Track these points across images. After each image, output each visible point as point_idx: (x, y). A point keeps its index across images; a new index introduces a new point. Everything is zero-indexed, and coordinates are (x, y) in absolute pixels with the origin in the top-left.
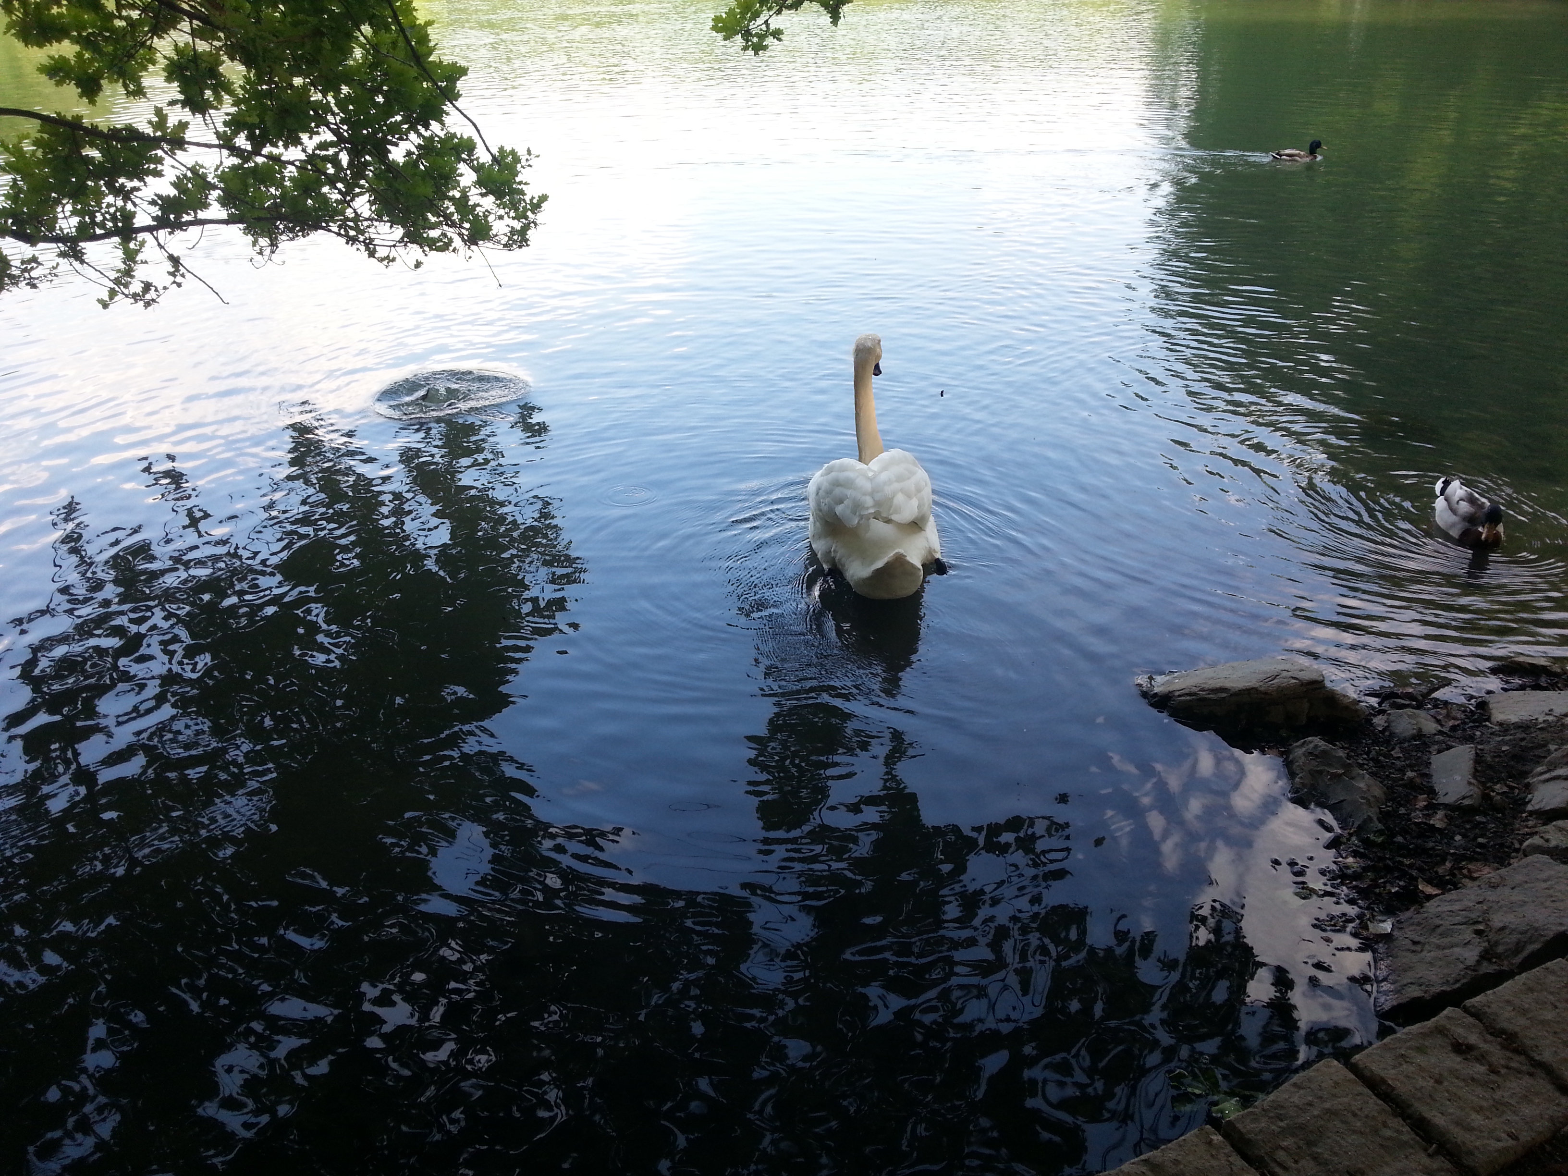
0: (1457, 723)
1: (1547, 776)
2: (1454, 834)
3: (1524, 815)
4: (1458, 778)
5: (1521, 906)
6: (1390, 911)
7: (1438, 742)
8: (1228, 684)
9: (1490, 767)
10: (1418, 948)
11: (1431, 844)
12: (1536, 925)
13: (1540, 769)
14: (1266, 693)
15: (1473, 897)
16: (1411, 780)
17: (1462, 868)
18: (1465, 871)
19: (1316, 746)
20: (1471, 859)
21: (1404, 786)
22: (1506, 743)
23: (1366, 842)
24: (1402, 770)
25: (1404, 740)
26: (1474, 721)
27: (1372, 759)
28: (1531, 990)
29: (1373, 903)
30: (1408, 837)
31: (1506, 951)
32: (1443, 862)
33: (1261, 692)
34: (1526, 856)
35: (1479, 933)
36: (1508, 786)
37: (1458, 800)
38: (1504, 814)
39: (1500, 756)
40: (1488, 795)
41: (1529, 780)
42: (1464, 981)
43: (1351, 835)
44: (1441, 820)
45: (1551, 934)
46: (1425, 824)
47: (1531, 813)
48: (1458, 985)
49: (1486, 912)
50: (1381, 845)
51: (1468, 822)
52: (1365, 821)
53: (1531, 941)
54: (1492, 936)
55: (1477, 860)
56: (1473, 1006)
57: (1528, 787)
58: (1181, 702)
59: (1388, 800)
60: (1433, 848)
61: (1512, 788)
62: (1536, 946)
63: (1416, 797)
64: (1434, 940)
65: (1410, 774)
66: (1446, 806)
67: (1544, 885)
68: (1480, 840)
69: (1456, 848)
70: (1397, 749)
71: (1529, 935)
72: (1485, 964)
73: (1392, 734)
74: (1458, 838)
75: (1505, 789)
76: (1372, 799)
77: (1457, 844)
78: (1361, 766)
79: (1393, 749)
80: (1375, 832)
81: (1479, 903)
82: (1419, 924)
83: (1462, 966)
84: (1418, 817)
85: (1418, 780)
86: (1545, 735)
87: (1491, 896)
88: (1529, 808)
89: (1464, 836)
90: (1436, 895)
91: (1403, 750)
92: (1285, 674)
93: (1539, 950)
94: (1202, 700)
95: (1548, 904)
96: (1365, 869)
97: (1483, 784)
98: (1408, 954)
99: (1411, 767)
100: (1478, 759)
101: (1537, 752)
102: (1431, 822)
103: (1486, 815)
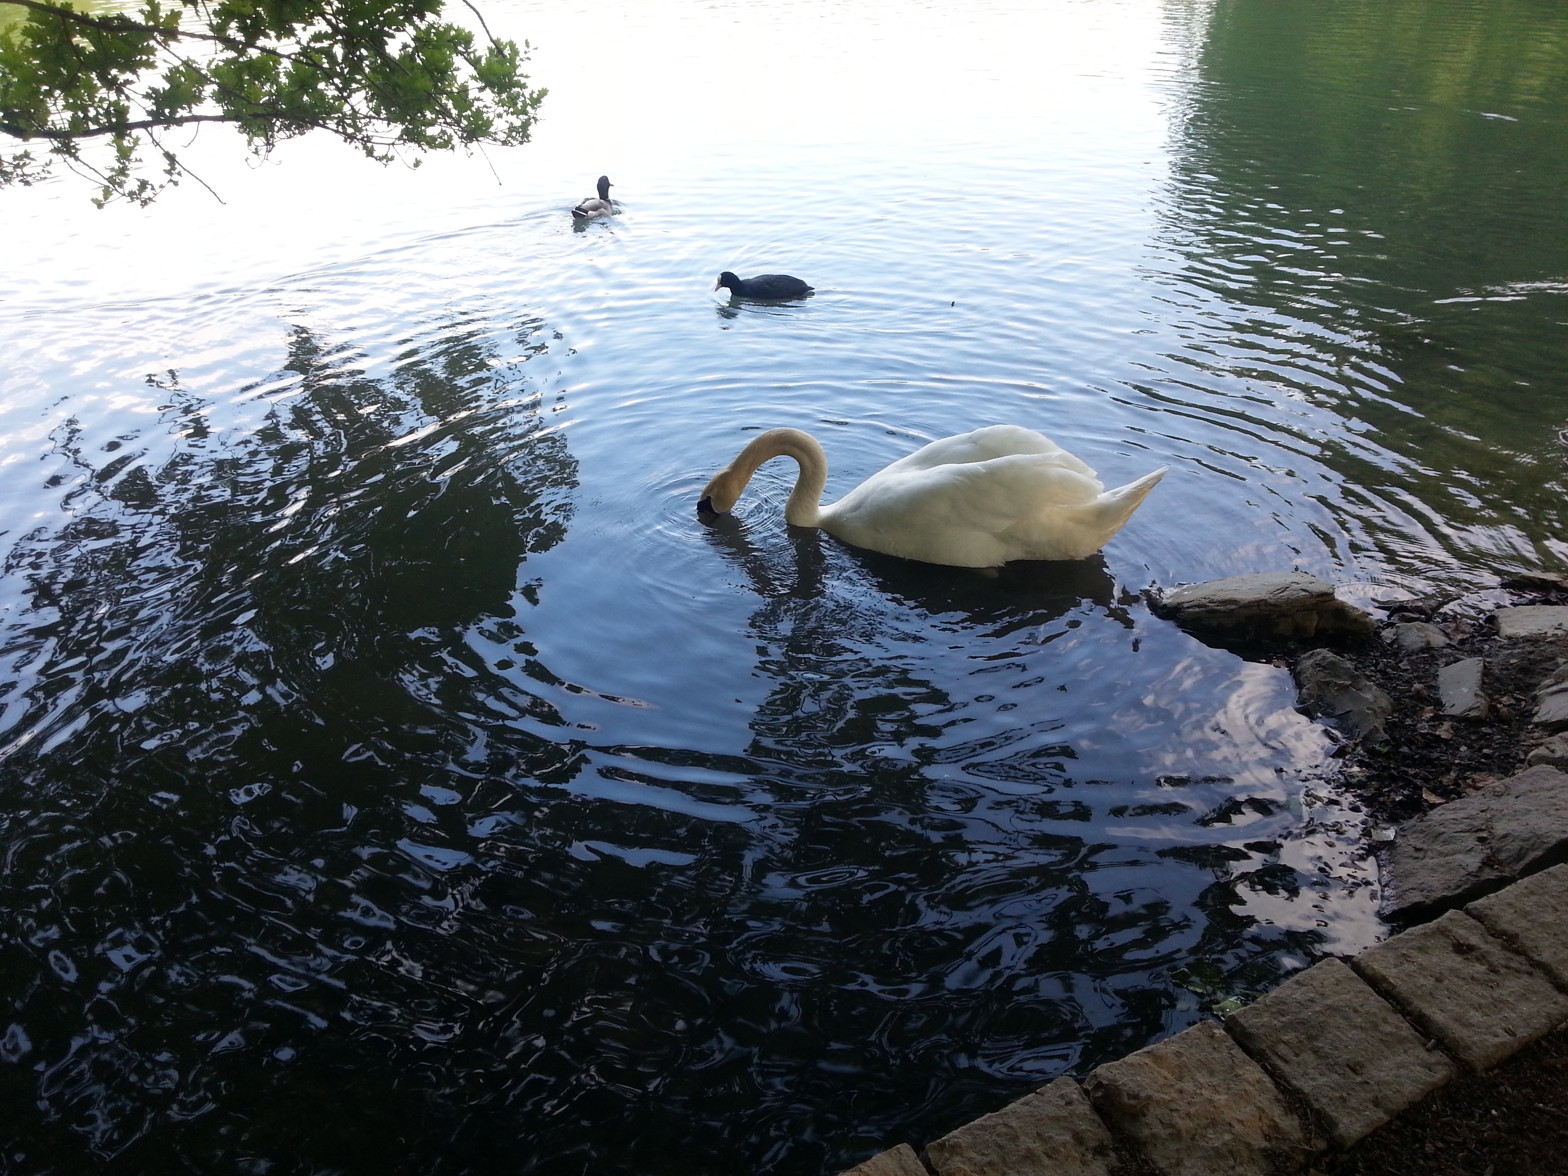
0: (1465, 636)
1: (1555, 688)
2: (1460, 744)
3: (1530, 727)
4: (1465, 690)
5: (1526, 814)
6: (1393, 819)
7: (1445, 655)
8: (1237, 596)
9: (1498, 679)
10: (1420, 855)
11: (1436, 755)
12: (1538, 832)
13: (1547, 682)
14: (1275, 605)
15: (1478, 807)
16: (1418, 692)
17: (1467, 778)
18: (1469, 781)
19: (1324, 658)
20: (1476, 769)
21: (1411, 697)
22: (1512, 656)
23: (1372, 753)
24: (1409, 682)
25: (1413, 652)
26: (1483, 635)
27: (1380, 671)
28: (1532, 893)
29: (1377, 811)
30: (1413, 747)
31: (1508, 857)
32: (1448, 771)
33: (1270, 604)
34: (1531, 766)
35: (1481, 840)
36: (1515, 698)
37: (1465, 711)
38: (1509, 726)
39: (1507, 669)
40: (1495, 707)
41: (1537, 692)
42: (1467, 886)
43: (1356, 745)
44: (1447, 731)
45: (1554, 841)
46: (1431, 734)
47: (1537, 725)
48: (1457, 892)
49: (1489, 820)
50: (1387, 756)
51: (1473, 733)
52: (1371, 732)
53: (1532, 848)
54: (1495, 844)
55: (1481, 770)
56: (1476, 908)
57: (1535, 700)
58: (1191, 613)
59: (1394, 711)
60: (1438, 759)
61: (1519, 700)
62: (1539, 853)
63: (1422, 709)
64: (1438, 847)
65: (1417, 686)
66: (1452, 717)
67: (1550, 794)
68: (1485, 751)
69: (1461, 758)
70: (1405, 662)
71: (1531, 842)
72: (1487, 870)
73: (1400, 647)
74: (1463, 748)
75: (1513, 701)
76: (1378, 710)
77: (1463, 755)
78: (1368, 678)
79: (1401, 662)
80: (1381, 742)
81: (1482, 811)
82: (1422, 832)
83: (1463, 872)
84: (1424, 728)
85: (1425, 692)
86: (1554, 648)
87: (1495, 804)
88: (1536, 719)
89: (1470, 747)
90: (1440, 804)
91: (1411, 662)
92: (1295, 586)
93: (1541, 857)
94: (1212, 612)
95: (1552, 812)
96: (1370, 778)
97: (1490, 696)
98: (1411, 860)
99: (1419, 679)
100: (1486, 672)
101: (1546, 665)
102: (1437, 733)
103: (1492, 726)
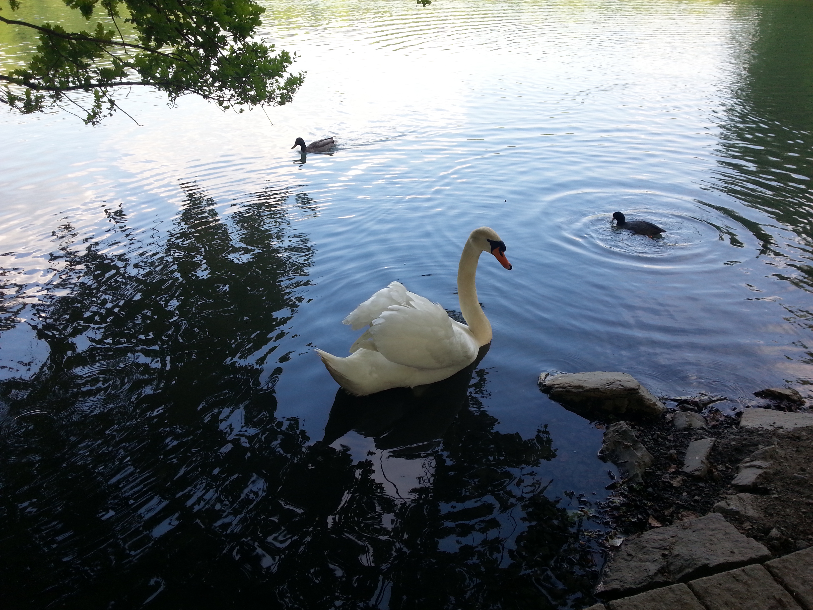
0: (717, 423)
1: (749, 464)
2: (684, 491)
3: (729, 486)
4: (697, 458)
6: (626, 533)
7: (698, 434)
9: (720, 453)
10: (629, 558)
11: (666, 496)
13: (747, 459)
14: (604, 393)
16: (671, 454)
17: (679, 513)
18: (680, 515)
19: (621, 428)
20: (686, 509)
21: (666, 458)
22: (734, 440)
23: (631, 489)
24: (669, 448)
25: (679, 430)
26: (728, 424)
27: (654, 439)
29: (618, 526)
30: (656, 489)
32: (669, 508)
33: (601, 392)
34: (714, 512)
35: (664, 555)
36: (726, 467)
37: (693, 471)
38: (717, 484)
39: (728, 448)
40: (711, 471)
41: (740, 465)
43: (623, 483)
44: (678, 482)
46: (669, 482)
47: (733, 485)
50: (638, 492)
51: (694, 485)
52: (634, 476)
55: (689, 509)
57: (738, 470)
58: (557, 391)
59: (653, 465)
60: (667, 498)
61: (728, 468)
62: (691, 570)
63: (670, 466)
64: (640, 556)
65: (673, 451)
66: (686, 474)
67: (711, 533)
68: (696, 498)
69: (681, 500)
70: (672, 435)
71: (688, 563)
72: (659, 575)
73: (674, 425)
74: (685, 494)
75: (724, 469)
76: (642, 463)
77: (683, 498)
78: (644, 443)
79: (669, 435)
80: (637, 483)
81: (672, 537)
82: (636, 544)
83: (646, 574)
84: (666, 478)
85: (675, 456)
86: (760, 439)
87: (681, 534)
88: (733, 482)
89: (688, 493)
90: (657, 527)
91: (675, 436)
92: (618, 382)
93: (691, 572)
94: (568, 391)
95: (707, 545)
96: (623, 505)
97: (711, 463)
98: (622, 561)
99: (675, 447)
100: (714, 448)
101: (752, 448)
102: (672, 482)
103: (706, 482)
